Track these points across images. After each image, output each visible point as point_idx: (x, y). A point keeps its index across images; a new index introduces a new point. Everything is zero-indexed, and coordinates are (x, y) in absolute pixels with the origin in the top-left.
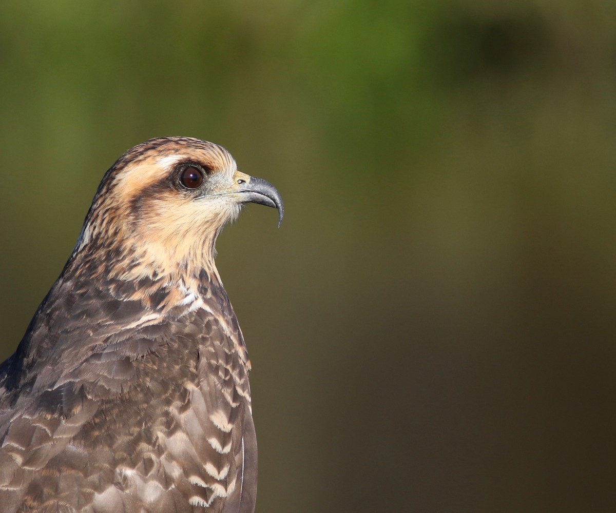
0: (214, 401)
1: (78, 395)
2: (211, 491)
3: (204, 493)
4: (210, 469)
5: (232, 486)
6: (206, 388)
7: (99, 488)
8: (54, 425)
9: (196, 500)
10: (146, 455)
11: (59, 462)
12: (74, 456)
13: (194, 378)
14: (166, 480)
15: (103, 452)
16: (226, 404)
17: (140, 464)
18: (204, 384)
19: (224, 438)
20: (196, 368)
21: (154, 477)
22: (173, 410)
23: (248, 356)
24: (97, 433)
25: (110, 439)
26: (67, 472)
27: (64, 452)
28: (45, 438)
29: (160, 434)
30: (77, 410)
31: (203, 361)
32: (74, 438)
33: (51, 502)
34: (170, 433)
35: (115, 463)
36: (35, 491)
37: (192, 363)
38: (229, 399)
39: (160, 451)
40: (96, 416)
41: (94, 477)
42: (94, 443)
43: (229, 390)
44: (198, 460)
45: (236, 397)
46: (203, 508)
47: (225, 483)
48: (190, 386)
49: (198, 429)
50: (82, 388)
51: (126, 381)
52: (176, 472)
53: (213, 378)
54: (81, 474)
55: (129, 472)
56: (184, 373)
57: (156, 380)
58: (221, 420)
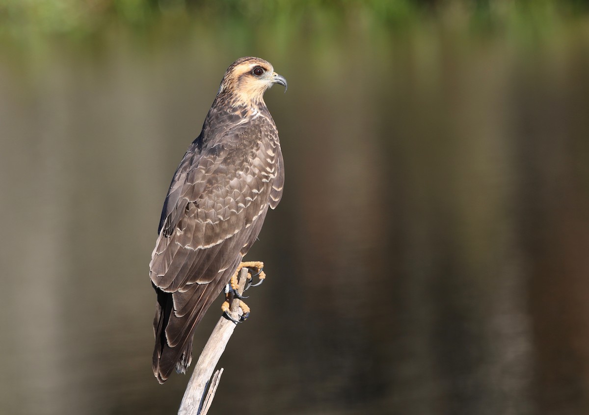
0: (268, 146)
1: (222, 148)
2: (269, 177)
3: (267, 177)
4: (268, 169)
5: (276, 174)
6: (264, 142)
7: (231, 179)
8: (214, 159)
9: (264, 180)
10: (246, 166)
11: (217, 172)
12: (222, 169)
13: (260, 139)
14: (254, 174)
15: (232, 167)
16: (272, 147)
17: (244, 170)
18: (264, 141)
19: (272, 158)
20: (261, 136)
21: (249, 174)
22: (254, 150)
23: (277, 129)
24: (229, 161)
25: (234, 162)
26: (220, 175)
27: (218, 168)
28: (212, 164)
29: (250, 159)
30: (222, 153)
31: (263, 133)
32: (222, 163)
33: (216, 185)
34: (254, 159)
35: (236, 170)
36: (210, 182)
37: (259, 134)
38: (273, 145)
39: (251, 165)
40: (228, 155)
41: (229, 176)
42: (228, 164)
43: (272, 142)
44: (264, 166)
45: (275, 144)
46: (267, 183)
47: (273, 173)
48: (259, 142)
49: (263, 156)
50: (223, 146)
51: (237, 142)
52: (257, 171)
53: (266, 139)
54: (225, 175)
55: (241, 173)
56: (257, 138)
57: (247, 141)
58: (270, 153)
